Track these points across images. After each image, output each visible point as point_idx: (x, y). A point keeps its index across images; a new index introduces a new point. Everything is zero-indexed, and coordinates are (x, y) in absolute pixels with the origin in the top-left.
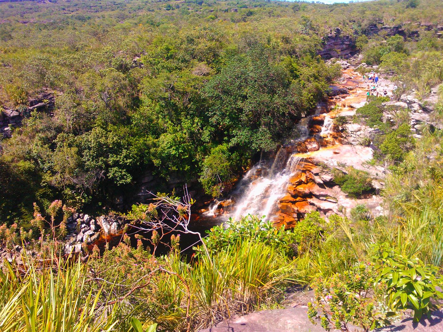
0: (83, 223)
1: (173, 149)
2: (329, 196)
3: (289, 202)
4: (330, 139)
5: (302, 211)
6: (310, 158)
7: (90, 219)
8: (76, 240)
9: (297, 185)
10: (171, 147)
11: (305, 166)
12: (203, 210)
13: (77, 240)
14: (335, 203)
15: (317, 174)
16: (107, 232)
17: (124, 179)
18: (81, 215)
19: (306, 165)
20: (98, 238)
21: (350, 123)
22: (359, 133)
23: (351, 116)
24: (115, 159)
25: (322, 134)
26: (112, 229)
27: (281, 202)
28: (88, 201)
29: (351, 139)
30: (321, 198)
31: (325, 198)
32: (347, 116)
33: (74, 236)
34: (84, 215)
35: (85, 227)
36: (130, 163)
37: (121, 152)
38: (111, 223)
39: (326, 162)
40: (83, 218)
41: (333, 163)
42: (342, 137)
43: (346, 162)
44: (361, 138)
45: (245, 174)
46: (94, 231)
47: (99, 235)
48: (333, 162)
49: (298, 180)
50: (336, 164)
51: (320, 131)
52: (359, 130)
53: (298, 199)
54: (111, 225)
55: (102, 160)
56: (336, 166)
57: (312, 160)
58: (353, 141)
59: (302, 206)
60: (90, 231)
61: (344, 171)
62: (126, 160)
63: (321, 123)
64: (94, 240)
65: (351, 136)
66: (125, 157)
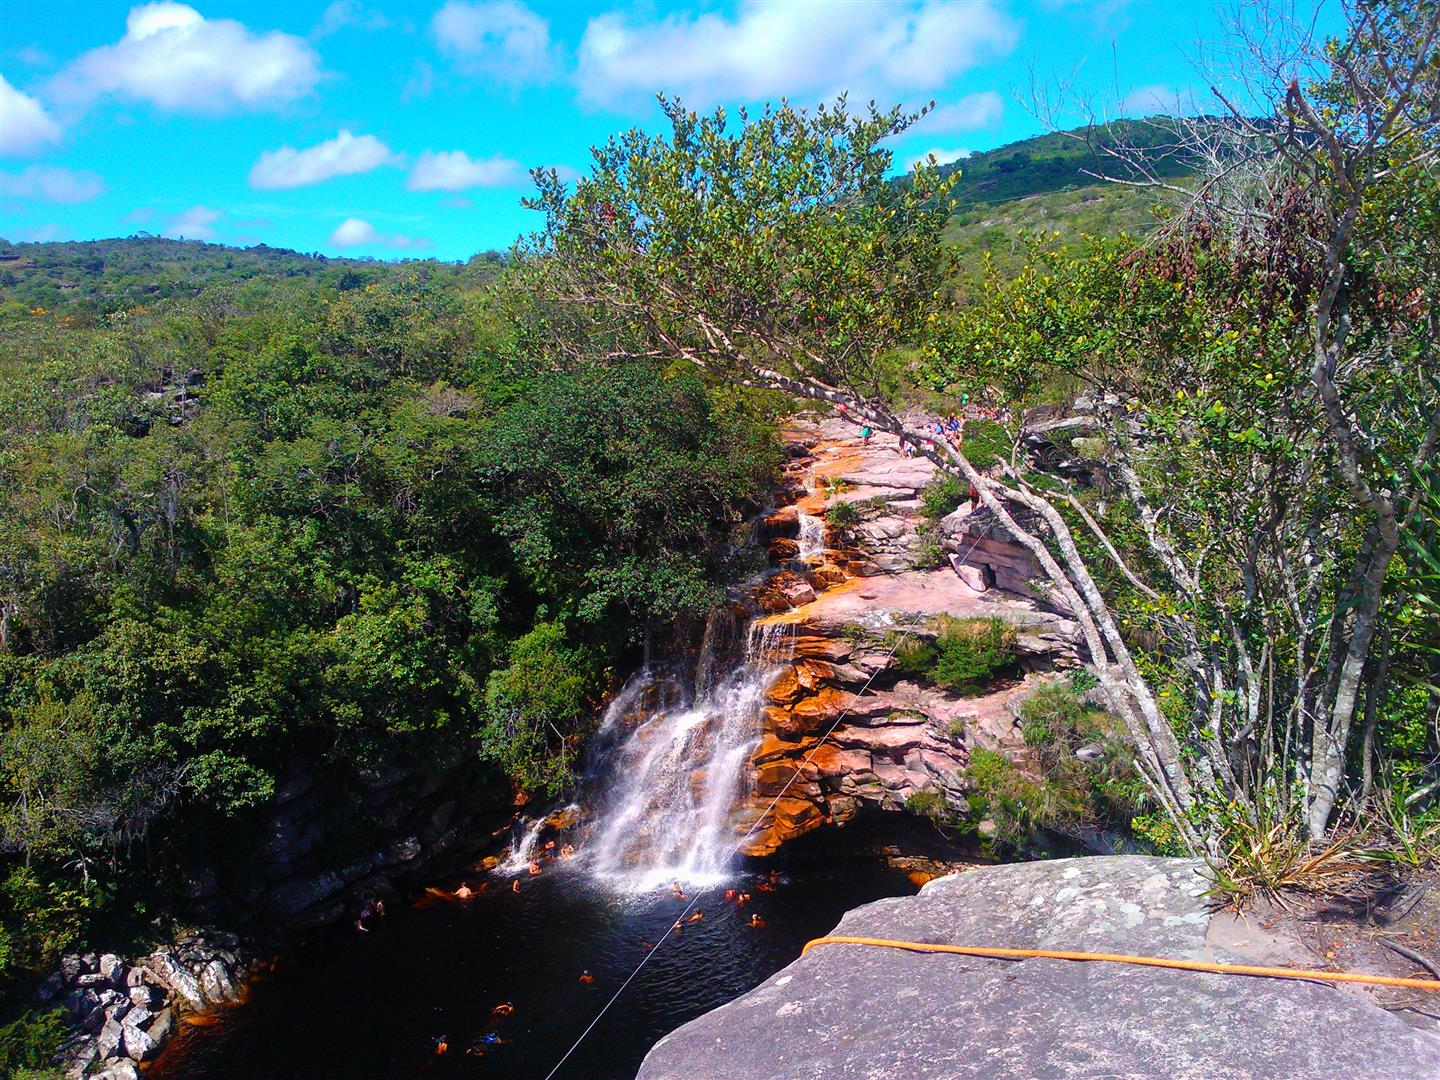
0: (101, 986)
1: (396, 662)
2: (896, 710)
3: (781, 758)
4: (829, 567)
5: (833, 768)
6: (810, 621)
7: (126, 969)
8: (98, 1055)
9: (795, 703)
10: (386, 655)
11: (800, 646)
12: (487, 861)
13: (104, 1054)
14: (918, 724)
15: (844, 660)
16: (197, 999)
17: (247, 788)
18: (87, 959)
19: (799, 642)
20: (173, 1029)
21: (868, 520)
22: (903, 539)
23: (866, 501)
24: (208, 723)
25: (804, 557)
26: (208, 986)
27: (759, 762)
28: (107, 903)
29: (886, 559)
30: (875, 721)
31: (885, 720)
32: (856, 502)
33: (86, 1041)
34: (98, 958)
35: (113, 999)
36: (262, 727)
37: (225, 695)
38: (197, 968)
39: (861, 621)
40: (98, 970)
41: (882, 620)
42: (860, 557)
43: (917, 609)
44: (910, 550)
45: (600, 715)
46: (151, 1007)
47: (173, 1019)
48: (879, 619)
49: (795, 688)
50: (887, 620)
51: (796, 551)
52: (903, 533)
53: (806, 741)
54: (199, 977)
55: (164, 734)
56: (892, 626)
57: (819, 624)
58: (895, 562)
59: (826, 758)
60: (136, 1010)
61: (924, 632)
62: (246, 720)
63: (792, 528)
64: (164, 1035)
65: (883, 552)
66: (240, 710)
